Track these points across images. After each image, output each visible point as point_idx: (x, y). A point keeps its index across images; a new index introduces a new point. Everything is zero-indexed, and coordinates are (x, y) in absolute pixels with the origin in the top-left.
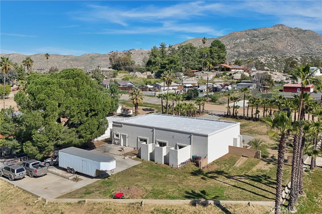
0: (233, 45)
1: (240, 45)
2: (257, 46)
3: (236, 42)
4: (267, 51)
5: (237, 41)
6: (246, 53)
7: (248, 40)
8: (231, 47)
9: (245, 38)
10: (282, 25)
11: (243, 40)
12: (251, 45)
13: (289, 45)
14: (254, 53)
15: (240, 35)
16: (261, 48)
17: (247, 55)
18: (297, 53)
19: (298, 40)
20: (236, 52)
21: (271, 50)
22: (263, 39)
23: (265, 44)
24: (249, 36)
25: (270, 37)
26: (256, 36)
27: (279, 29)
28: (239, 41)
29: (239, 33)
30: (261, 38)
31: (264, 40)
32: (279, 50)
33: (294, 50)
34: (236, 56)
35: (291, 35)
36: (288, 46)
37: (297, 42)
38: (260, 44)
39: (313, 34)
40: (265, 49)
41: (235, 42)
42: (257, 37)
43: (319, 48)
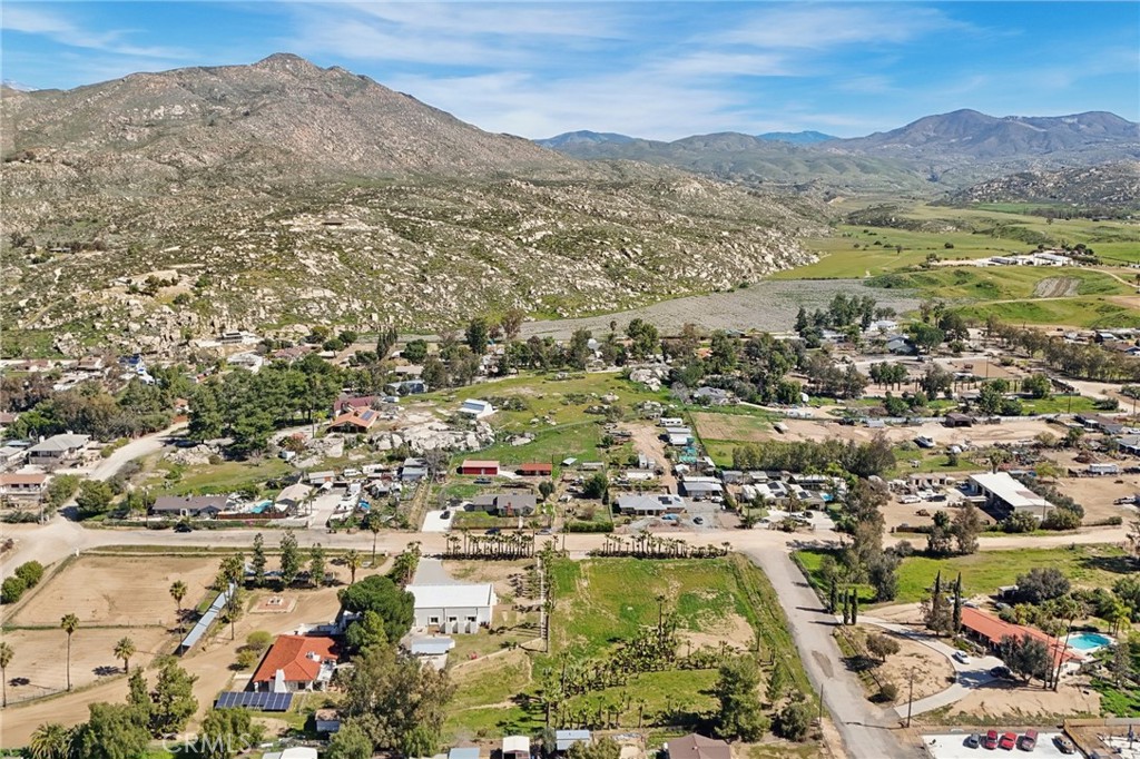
0: (147, 130)
1: (172, 130)
2: (232, 140)
3: (152, 116)
4: (269, 164)
5: (156, 113)
6: (206, 169)
7: (192, 110)
8: (139, 139)
9: (182, 103)
10: (291, 56)
11: (178, 110)
12: (210, 136)
13: (330, 139)
14: (229, 170)
15: (165, 91)
16: (248, 152)
17: (209, 179)
18: (353, 163)
19: (349, 117)
20: (169, 164)
21: (283, 159)
22: (244, 110)
23: (257, 135)
24: (197, 97)
25: (265, 105)
26: (219, 96)
27: (286, 70)
28: (161, 110)
29: (158, 83)
30: (237, 106)
31: (247, 114)
32: (305, 162)
33: (344, 153)
34: (172, 180)
35: (327, 98)
36: (325, 141)
37: (348, 124)
38: (242, 133)
39: (386, 98)
40: (264, 157)
41: (149, 115)
42: (222, 100)
43: (410, 145)
